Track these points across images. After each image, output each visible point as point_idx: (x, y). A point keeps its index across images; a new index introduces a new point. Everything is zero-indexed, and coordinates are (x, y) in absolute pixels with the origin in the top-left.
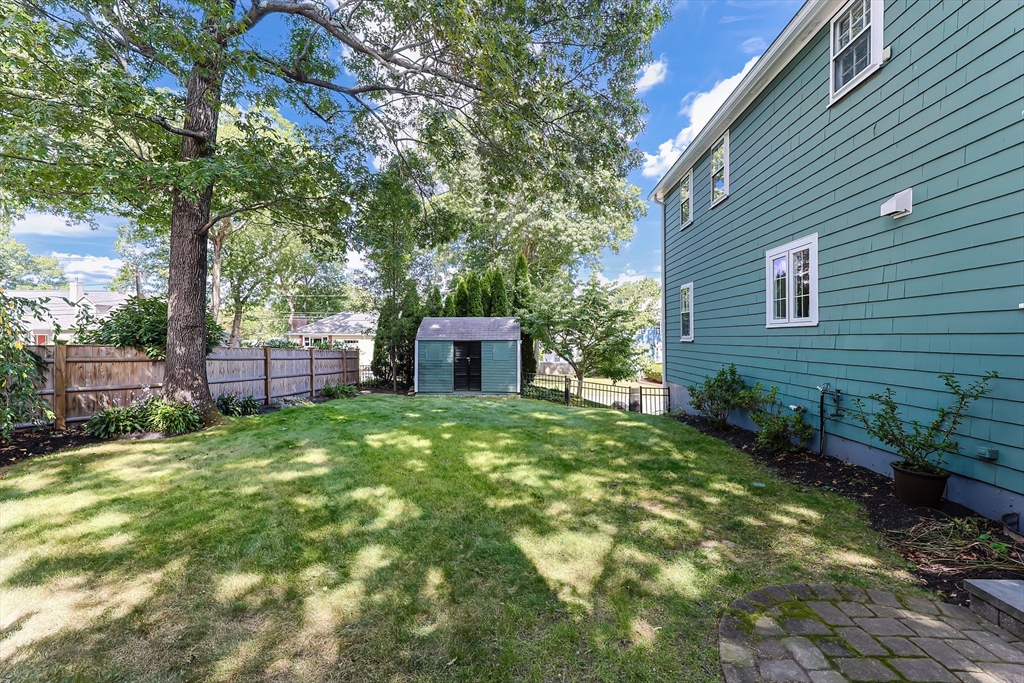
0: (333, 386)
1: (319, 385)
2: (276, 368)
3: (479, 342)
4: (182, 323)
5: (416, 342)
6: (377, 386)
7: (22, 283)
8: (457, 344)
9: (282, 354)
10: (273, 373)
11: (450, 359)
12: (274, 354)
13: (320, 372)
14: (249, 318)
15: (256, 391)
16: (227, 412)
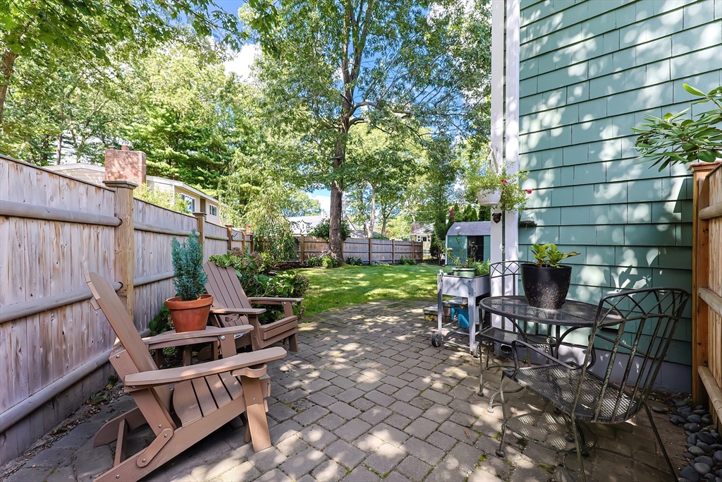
0: (404, 259)
1: (397, 257)
2: (374, 248)
3: (483, 236)
4: (333, 228)
5: (447, 237)
6: (432, 262)
7: (307, 213)
8: (469, 237)
9: (378, 241)
10: (372, 250)
11: (465, 246)
12: (374, 241)
13: (397, 251)
14: (390, 226)
15: (364, 257)
16: (349, 263)
